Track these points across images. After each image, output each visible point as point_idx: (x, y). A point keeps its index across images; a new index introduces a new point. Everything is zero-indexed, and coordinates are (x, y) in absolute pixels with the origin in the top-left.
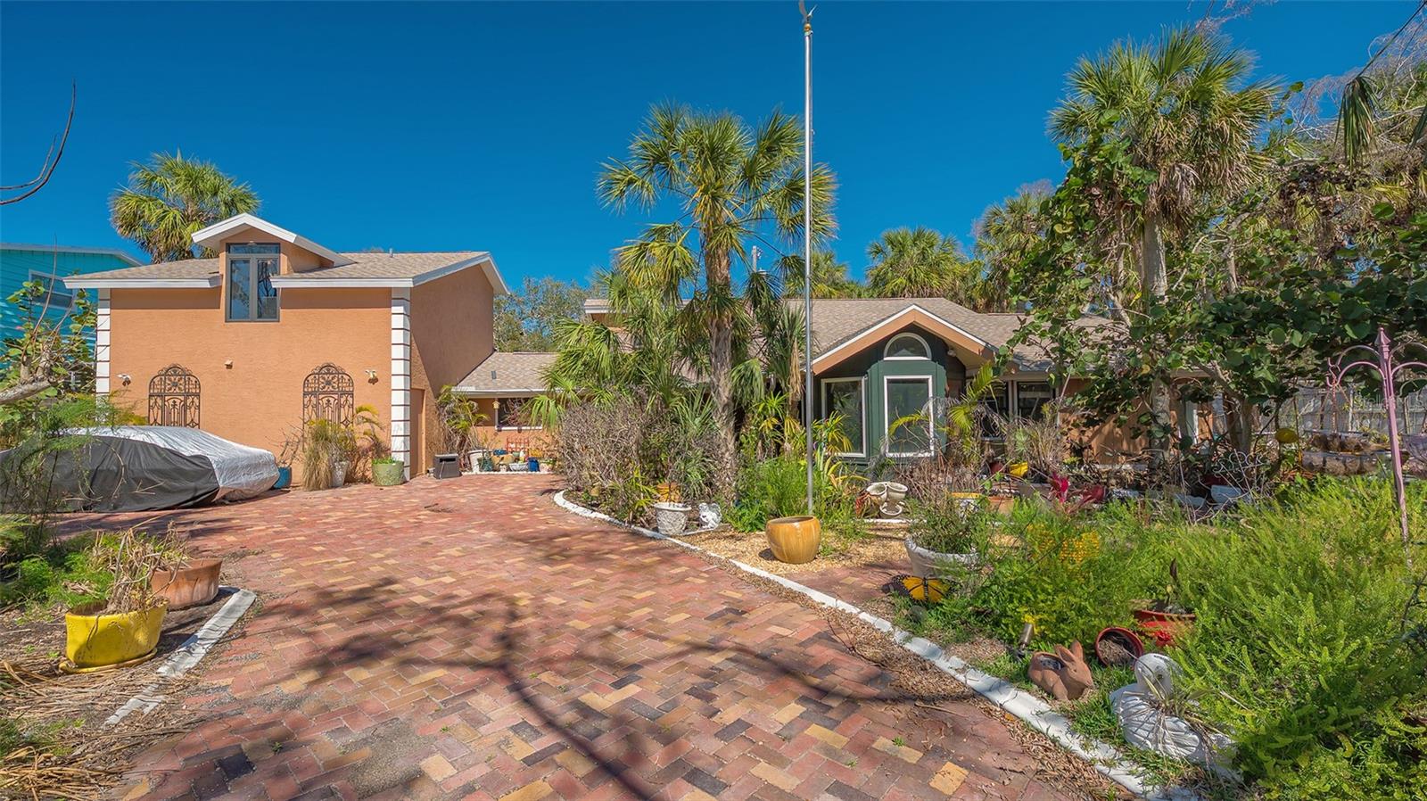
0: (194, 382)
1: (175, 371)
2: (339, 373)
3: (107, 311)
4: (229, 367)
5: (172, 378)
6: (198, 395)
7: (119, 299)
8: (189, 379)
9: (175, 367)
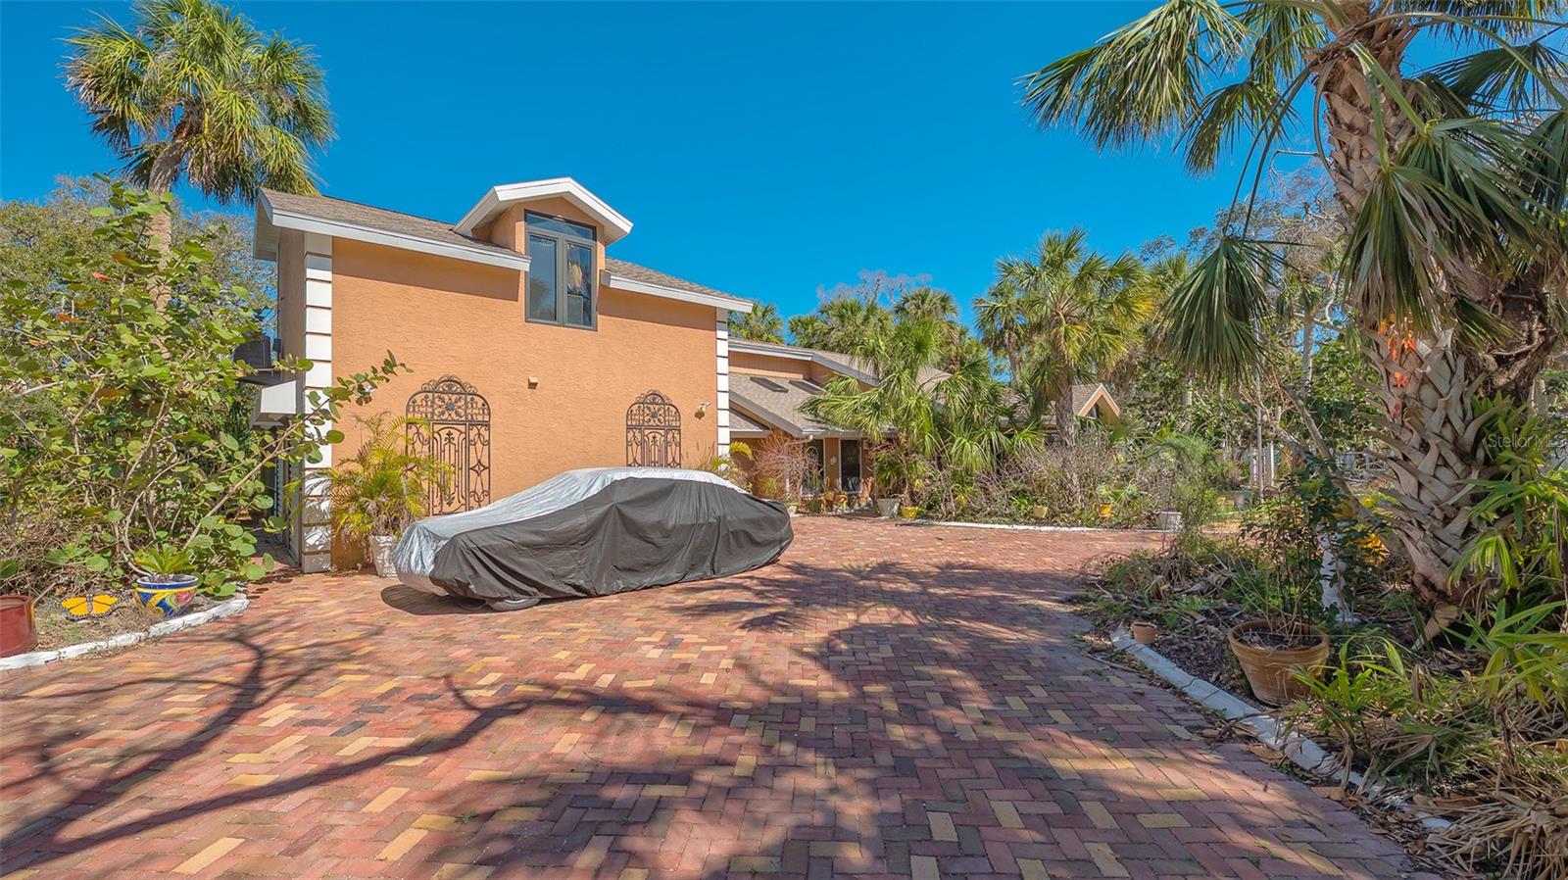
0: (479, 405)
1: (450, 387)
2: (665, 404)
3: (328, 275)
4: (533, 386)
5: (446, 397)
6: (487, 425)
7: (348, 259)
8: (472, 399)
9: (451, 380)
